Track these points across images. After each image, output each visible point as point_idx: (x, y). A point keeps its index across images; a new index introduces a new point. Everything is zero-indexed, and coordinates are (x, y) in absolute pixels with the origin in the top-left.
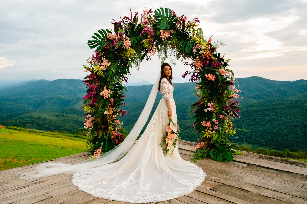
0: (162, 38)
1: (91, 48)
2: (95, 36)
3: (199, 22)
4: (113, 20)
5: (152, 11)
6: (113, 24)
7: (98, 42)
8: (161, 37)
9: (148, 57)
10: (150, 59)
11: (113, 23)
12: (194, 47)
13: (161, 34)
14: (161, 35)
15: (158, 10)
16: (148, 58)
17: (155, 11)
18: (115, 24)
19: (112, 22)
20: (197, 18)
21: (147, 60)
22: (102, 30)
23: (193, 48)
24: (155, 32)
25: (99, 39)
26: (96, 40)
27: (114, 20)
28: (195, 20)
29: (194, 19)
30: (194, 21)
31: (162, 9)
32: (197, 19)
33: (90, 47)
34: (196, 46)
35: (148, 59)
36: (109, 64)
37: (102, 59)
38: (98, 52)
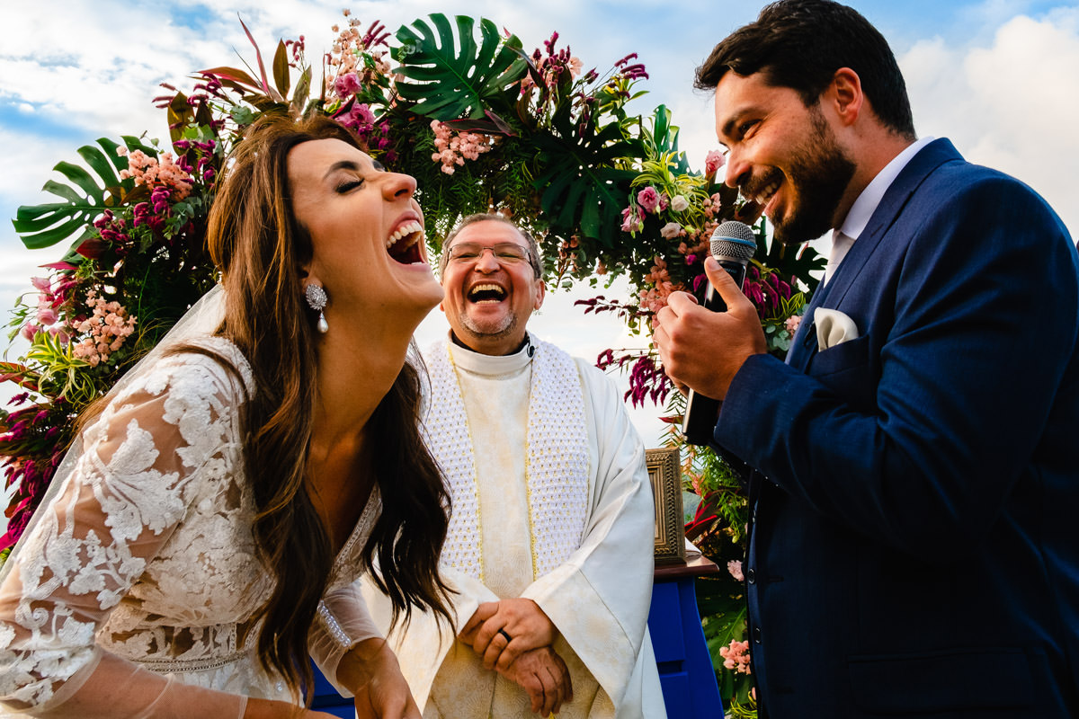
0: (440, 163)
1: (32, 243)
2: (62, 179)
3: (647, 76)
4: (166, 86)
5: (386, 35)
6: (163, 106)
7: (80, 213)
8: (435, 157)
11: (167, 102)
12: (627, 205)
13: (438, 141)
14: (436, 150)
15: (419, 24)
17: (403, 30)
18: (179, 106)
19: (159, 99)
20: (634, 55)
22: (104, 142)
23: (623, 213)
24: (407, 140)
25: (82, 194)
26: (65, 201)
27: (171, 89)
28: (625, 66)
29: (617, 65)
30: (617, 72)
31: (439, 19)
32: (632, 62)
33: (25, 240)
34: (640, 198)
36: (126, 325)
37: (90, 302)
38: (69, 266)
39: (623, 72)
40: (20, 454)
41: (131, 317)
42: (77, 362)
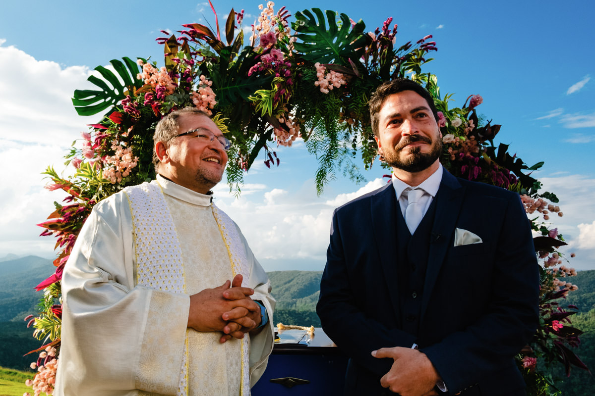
0: (319, 87)
2: (99, 76)
3: (436, 50)
4: (164, 32)
5: (289, 16)
6: (161, 43)
7: (109, 98)
8: (317, 83)
9: (269, 155)
10: (278, 160)
11: (164, 40)
13: (318, 75)
14: (317, 79)
15: (307, 12)
16: (272, 159)
18: (172, 42)
19: (160, 39)
21: (267, 163)
25: (112, 87)
26: (101, 90)
27: (168, 34)
28: (423, 43)
29: (418, 42)
30: (418, 47)
31: (318, 11)
33: (77, 109)
35: (270, 162)
36: (133, 161)
37: (113, 148)
38: (102, 127)
39: (422, 46)
40: (66, 230)
41: (136, 157)
42: (104, 180)
